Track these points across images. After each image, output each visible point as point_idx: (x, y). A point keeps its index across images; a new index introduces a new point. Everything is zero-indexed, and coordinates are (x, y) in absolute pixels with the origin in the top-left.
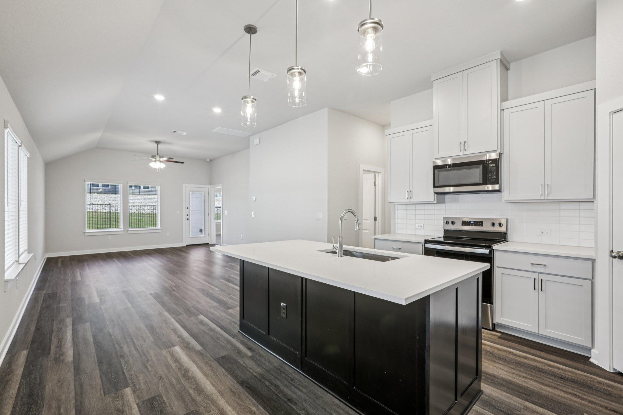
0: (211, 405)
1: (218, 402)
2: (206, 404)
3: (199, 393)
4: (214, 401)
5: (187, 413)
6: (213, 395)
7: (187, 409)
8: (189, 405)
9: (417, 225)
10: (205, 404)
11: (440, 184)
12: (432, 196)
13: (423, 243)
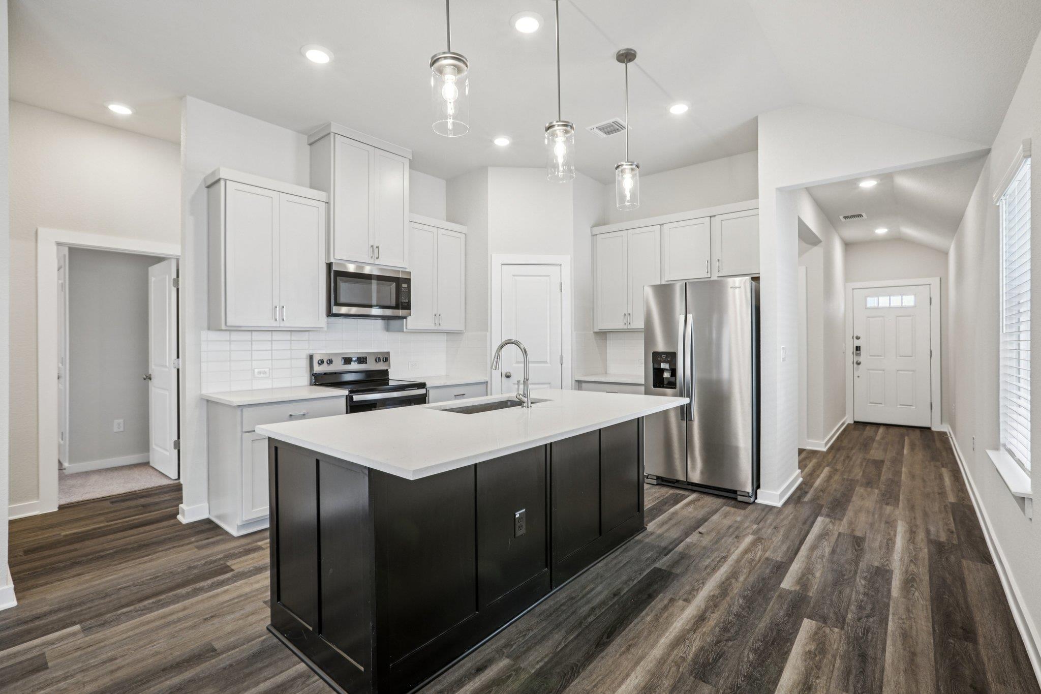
0: (669, 661)
1: (658, 656)
2: (670, 668)
3: (655, 689)
4: (659, 663)
5: (703, 681)
6: (647, 668)
7: (697, 686)
8: (688, 688)
9: (256, 370)
10: (673, 669)
11: (342, 300)
12: (322, 319)
13: (347, 396)
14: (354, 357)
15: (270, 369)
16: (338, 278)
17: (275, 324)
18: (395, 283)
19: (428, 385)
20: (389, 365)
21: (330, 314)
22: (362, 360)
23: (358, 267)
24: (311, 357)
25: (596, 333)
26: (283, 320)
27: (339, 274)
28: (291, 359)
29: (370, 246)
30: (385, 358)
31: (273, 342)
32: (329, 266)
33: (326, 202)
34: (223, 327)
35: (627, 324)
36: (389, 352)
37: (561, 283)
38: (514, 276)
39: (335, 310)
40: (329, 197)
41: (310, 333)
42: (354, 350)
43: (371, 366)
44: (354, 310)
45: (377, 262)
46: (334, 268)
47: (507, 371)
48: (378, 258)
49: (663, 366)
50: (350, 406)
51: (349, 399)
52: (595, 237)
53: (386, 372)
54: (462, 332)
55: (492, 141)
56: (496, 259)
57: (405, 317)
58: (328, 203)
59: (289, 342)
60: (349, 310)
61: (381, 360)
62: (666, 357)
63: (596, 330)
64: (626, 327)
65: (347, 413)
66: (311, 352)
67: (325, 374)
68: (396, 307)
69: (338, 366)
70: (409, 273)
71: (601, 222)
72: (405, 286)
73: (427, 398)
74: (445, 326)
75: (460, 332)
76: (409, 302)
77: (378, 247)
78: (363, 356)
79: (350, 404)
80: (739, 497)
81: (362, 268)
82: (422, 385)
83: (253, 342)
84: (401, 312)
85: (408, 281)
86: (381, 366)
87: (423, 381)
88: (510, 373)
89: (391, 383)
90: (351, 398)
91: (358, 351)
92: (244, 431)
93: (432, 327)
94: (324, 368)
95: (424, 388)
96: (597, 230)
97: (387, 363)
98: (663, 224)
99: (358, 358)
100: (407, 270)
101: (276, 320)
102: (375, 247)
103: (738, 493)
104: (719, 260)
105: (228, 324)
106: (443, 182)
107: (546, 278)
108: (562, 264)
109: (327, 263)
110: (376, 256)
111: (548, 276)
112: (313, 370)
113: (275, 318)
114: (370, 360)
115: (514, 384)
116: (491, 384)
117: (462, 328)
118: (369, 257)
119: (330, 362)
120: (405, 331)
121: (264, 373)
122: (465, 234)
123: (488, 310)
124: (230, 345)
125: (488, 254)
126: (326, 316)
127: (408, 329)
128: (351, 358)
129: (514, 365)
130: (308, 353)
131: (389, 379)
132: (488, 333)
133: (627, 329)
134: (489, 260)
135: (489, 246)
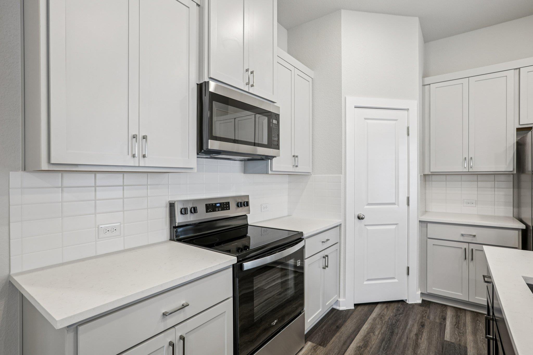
12: (192, 158)
13: (234, 265)
14: (218, 203)
15: (121, 224)
16: (214, 103)
17: (132, 162)
18: (267, 119)
19: (304, 236)
20: (249, 210)
21: (201, 150)
22: (225, 206)
24: (172, 206)
26: (144, 156)
27: (214, 98)
28: (148, 208)
29: (245, 70)
30: (245, 202)
31: (125, 187)
32: (201, 87)
34: (44, 166)
35: (467, 168)
36: (248, 196)
37: (408, 127)
38: (365, 119)
41: (171, 175)
42: (217, 195)
43: (233, 212)
45: (251, 91)
47: (360, 213)
48: (252, 86)
52: (427, 87)
53: (245, 217)
54: (309, 174)
56: (349, 101)
57: (273, 158)
58: (199, 6)
59: (145, 187)
61: (242, 205)
63: (426, 173)
66: (172, 199)
68: (267, 146)
69: (202, 215)
70: (279, 108)
72: (275, 122)
74: (300, 169)
76: (278, 140)
77: (253, 72)
78: (226, 201)
83: (97, 188)
85: (278, 117)
87: (301, 231)
88: (362, 215)
90: (241, 267)
91: (221, 196)
93: (291, 169)
94: (190, 218)
96: (430, 80)
97: (247, 208)
99: (221, 204)
100: (277, 105)
101: (134, 156)
102: (250, 72)
105: (53, 161)
106: (285, 31)
107: (395, 122)
108: (408, 109)
109: (197, 84)
110: (251, 83)
111: (396, 120)
112: (175, 222)
113: (134, 153)
114: (233, 205)
115: (365, 225)
116: (345, 226)
117: (310, 171)
118: (243, 82)
119: (194, 210)
120: (269, 173)
121: (112, 230)
122: (312, 78)
123: (343, 152)
124: (62, 193)
125: (342, 96)
126: (196, 154)
127: (272, 171)
128: (214, 204)
129: (365, 206)
130: (168, 201)
131: (248, 226)
132: (342, 175)
133: (469, 172)
134: (342, 102)
135: (342, 88)
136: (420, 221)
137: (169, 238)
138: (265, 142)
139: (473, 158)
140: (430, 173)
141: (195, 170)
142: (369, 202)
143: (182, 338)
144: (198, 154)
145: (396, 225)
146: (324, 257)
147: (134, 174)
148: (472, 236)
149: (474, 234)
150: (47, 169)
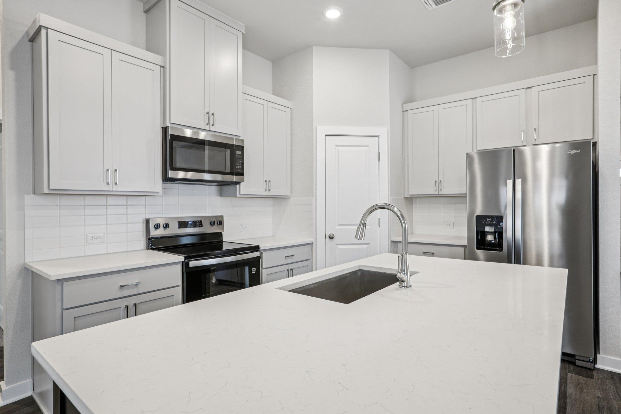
11: (178, 165)
12: (158, 185)
13: (183, 262)
14: (190, 221)
15: (104, 234)
16: (174, 142)
17: (106, 188)
18: (229, 150)
19: (261, 248)
20: (223, 228)
21: (166, 179)
22: (198, 223)
23: (194, 133)
24: (147, 221)
25: (406, 198)
26: (116, 184)
27: (175, 138)
28: (127, 223)
29: (205, 113)
30: (219, 221)
31: (108, 207)
32: (165, 130)
33: (161, 66)
34: (46, 191)
35: (437, 190)
36: (223, 216)
37: (379, 153)
38: (337, 146)
39: (172, 174)
40: (165, 61)
41: (147, 197)
42: (189, 214)
43: (207, 229)
44: (190, 175)
45: (212, 129)
46: (170, 132)
47: (331, 233)
48: (213, 125)
49: (487, 229)
50: (186, 273)
51: (185, 265)
52: (406, 112)
53: (220, 235)
54: (289, 197)
55: (323, 14)
56: (321, 130)
57: (238, 183)
58: (163, 67)
59: (126, 206)
60: (186, 175)
61: (216, 224)
62: (491, 221)
63: (406, 196)
64: (437, 193)
65: (183, 303)
66: (148, 217)
67: (161, 237)
68: (231, 174)
69: (174, 230)
70: (243, 141)
71: (410, 99)
72: (239, 153)
73: (260, 260)
74: (273, 193)
75: (287, 197)
76: (243, 169)
77: (213, 114)
78: (199, 220)
79: (186, 270)
80: (577, 361)
81: (198, 134)
82: (256, 248)
83: (86, 207)
84: (235, 178)
85: (242, 148)
86: (215, 229)
87: (257, 244)
88: (333, 234)
89: (225, 247)
90: (188, 264)
91: (194, 216)
92: (64, 307)
93: (263, 193)
94: (160, 232)
95: (257, 251)
96: (407, 106)
97: (221, 226)
98: (475, 98)
99: (193, 222)
100: (241, 138)
101: (108, 184)
102: (210, 114)
103: (577, 357)
104: (535, 129)
105: (51, 188)
106: (270, 63)
107: (365, 148)
108: (379, 136)
109: (163, 128)
110: (212, 123)
111: (367, 146)
112: (150, 235)
113: (108, 182)
114: (206, 224)
115: (337, 245)
116: (316, 245)
117: (288, 194)
118: (204, 123)
119: (166, 226)
120: (238, 196)
121: (98, 238)
122: (291, 109)
123: (314, 176)
124: (59, 210)
125: (313, 125)
126: (162, 181)
127: (240, 194)
128: (186, 222)
129: (336, 227)
130: (145, 218)
131: (222, 243)
132: (313, 198)
133: (439, 194)
134: (314, 131)
135: (314, 119)
136: (392, 241)
137: (145, 248)
138: (228, 170)
139: (442, 181)
140: (409, 196)
141: (161, 194)
142: (341, 223)
143: (135, 305)
144: (163, 181)
145: (368, 245)
146: (288, 270)
147: (116, 197)
148: (431, 254)
149: (433, 252)
150: (47, 193)
